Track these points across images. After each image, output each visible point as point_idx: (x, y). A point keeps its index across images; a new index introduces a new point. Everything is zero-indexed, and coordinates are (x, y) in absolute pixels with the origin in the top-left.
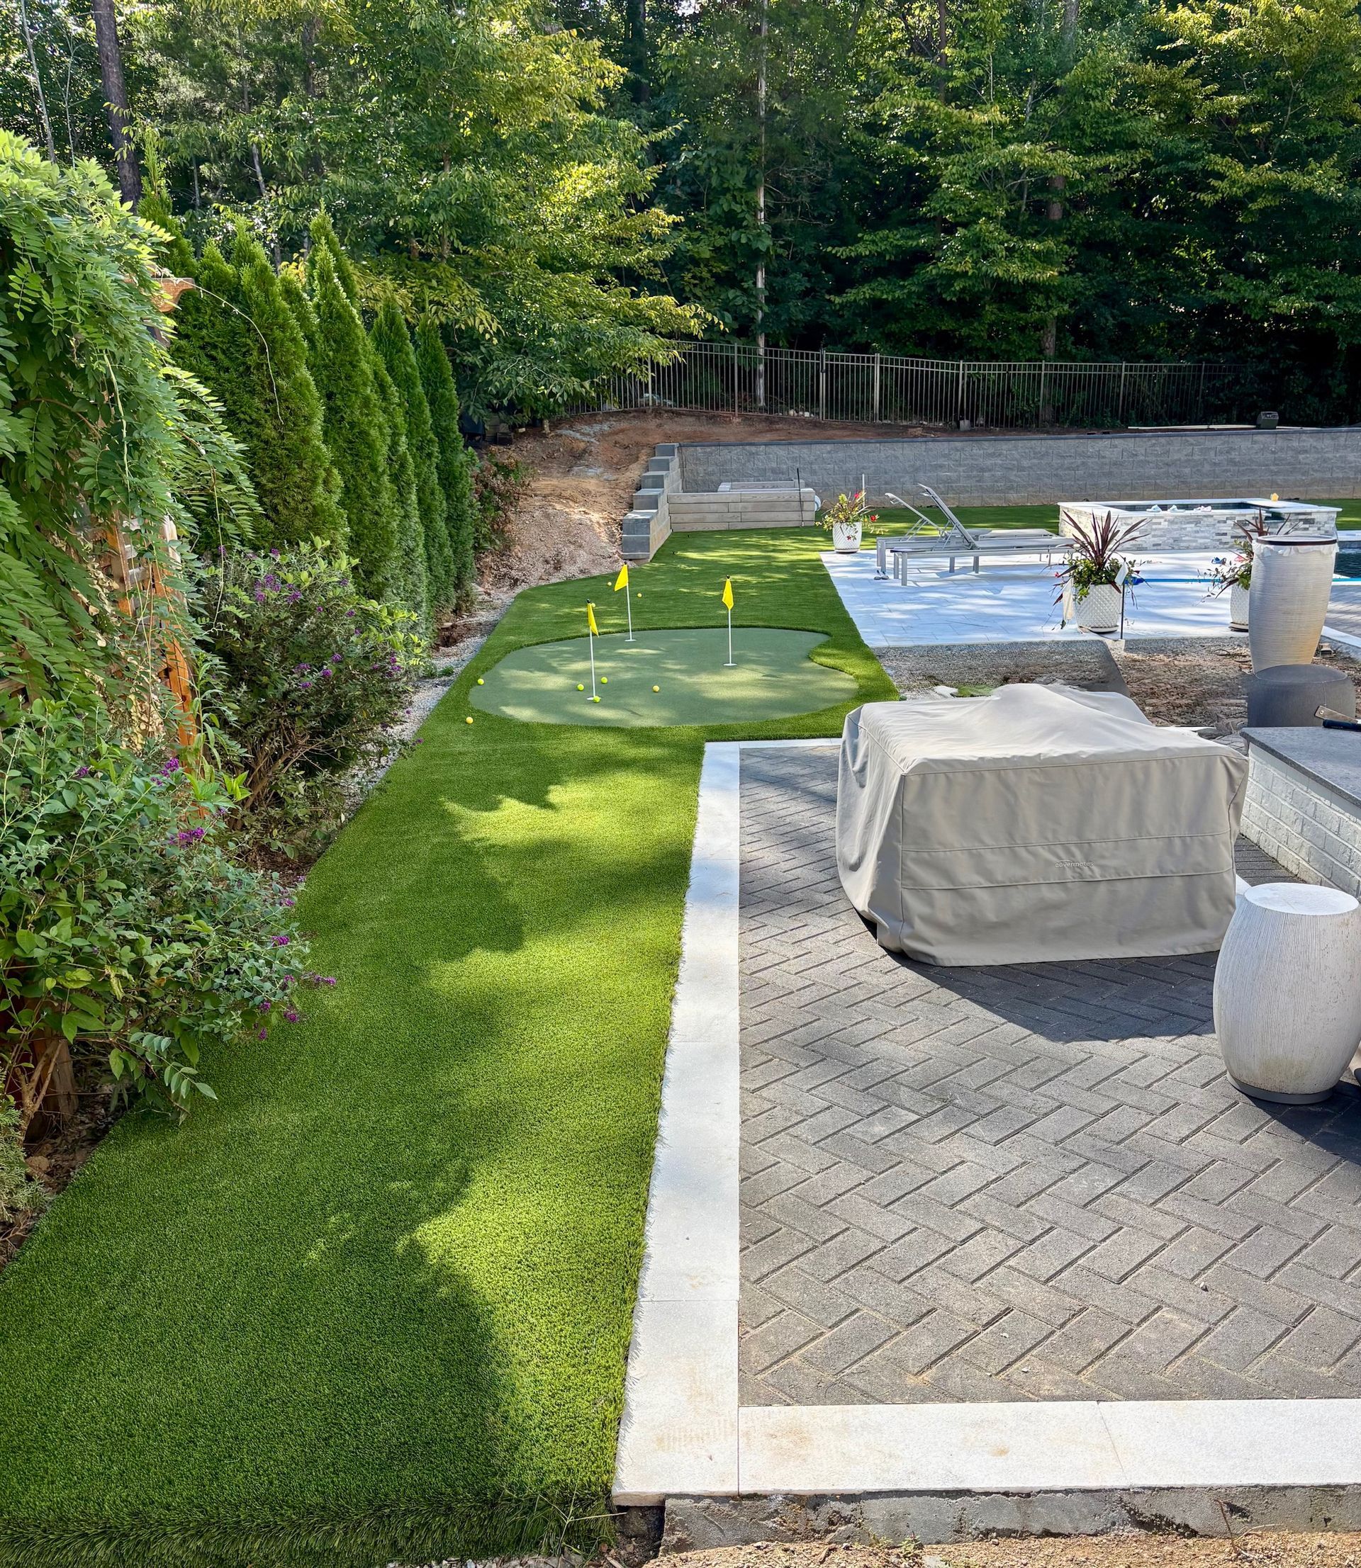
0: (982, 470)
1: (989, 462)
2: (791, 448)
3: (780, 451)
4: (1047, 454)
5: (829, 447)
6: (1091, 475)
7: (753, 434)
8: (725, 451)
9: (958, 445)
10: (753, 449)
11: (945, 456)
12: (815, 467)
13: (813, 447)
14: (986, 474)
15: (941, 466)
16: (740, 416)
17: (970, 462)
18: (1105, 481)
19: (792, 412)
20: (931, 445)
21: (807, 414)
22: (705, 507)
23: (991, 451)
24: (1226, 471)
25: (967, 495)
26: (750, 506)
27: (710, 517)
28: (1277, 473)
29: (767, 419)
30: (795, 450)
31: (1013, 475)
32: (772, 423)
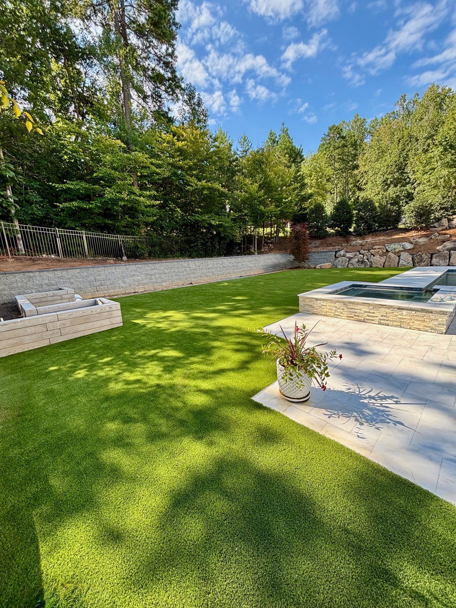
0: (151, 275)
1: (153, 272)
2: (56, 272)
3: (50, 275)
4: (173, 267)
5: (78, 271)
6: (188, 274)
7: (24, 266)
8: (10, 277)
9: (140, 266)
10: (31, 274)
11: (135, 271)
12: (72, 280)
13: (69, 271)
14: (153, 277)
15: (134, 275)
16: (12, 258)
17: (145, 272)
18: (192, 275)
19: (44, 256)
20: (128, 267)
21: (53, 256)
22: (21, 332)
23: (153, 267)
24: (223, 269)
25: (147, 286)
26: (68, 323)
27: (27, 339)
28: (234, 269)
29: (30, 259)
30: (59, 273)
31: (162, 276)
32: (34, 260)
